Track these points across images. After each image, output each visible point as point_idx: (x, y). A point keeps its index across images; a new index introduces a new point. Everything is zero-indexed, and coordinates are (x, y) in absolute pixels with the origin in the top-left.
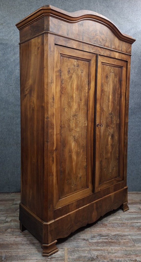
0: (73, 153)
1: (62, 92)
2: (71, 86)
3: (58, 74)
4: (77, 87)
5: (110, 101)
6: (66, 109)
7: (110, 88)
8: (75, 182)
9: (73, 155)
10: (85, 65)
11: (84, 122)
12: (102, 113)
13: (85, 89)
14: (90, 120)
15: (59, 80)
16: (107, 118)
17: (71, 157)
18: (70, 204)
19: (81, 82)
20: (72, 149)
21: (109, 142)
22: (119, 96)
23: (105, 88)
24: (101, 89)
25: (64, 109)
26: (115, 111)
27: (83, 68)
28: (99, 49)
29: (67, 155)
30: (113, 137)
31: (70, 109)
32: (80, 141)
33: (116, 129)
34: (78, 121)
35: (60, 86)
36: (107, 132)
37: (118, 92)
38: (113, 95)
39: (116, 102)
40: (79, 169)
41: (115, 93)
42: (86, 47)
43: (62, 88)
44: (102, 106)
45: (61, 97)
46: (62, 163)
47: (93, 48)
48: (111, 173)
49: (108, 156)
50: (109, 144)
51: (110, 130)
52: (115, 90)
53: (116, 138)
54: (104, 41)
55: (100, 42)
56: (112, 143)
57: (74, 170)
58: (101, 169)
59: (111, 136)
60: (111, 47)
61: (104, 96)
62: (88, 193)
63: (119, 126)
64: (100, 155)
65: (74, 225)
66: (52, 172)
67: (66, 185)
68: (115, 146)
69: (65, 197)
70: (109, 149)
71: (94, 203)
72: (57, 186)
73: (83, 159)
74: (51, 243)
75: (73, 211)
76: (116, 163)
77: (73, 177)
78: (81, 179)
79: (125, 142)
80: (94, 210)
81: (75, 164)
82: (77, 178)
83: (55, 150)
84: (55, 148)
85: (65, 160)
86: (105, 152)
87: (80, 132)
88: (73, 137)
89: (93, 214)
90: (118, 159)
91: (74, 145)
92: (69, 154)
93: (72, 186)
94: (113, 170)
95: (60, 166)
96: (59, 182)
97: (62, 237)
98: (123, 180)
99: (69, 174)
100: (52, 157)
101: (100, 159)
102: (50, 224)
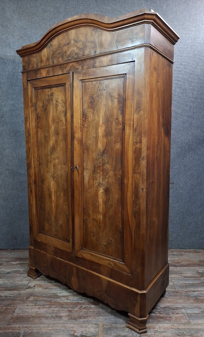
0: (52, 193)
2: (46, 119)
3: (32, 108)
5: (100, 135)
7: (99, 116)
8: (56, 226)
9: (52, 196)
10: (59, 91)
11: (64, 160)
12: (85, 152)
13: (62, 121)
16: (94, 160)
17: (50, 196)
18: (48, 245)
19: (57, 113)
20: (52, 188)
21: (99, 197)
22: (120, 127)
23: (89, 116)
24: (82, 118)
25: (42, 144)
26: (112, 152)
27: (58, 95)
28: (74, 64)
29: (46, 193)
30: (107, 191)
31: (47, 144)
32: (60, 182)
33: (115, 180)
34: (56, 158)
35: (35, 120)
36: (95, 181)
37: (117, 121)
38: (105, 125)
39: (113, 136)
40: (60, 214)
41: (110, 123)
42: (57, 70)
43: (38, 122)
44: (85, 142)
45: (37, 132)
46: (42, 199)
47: (65, 68)
48: (105, 246)
49: (99, 217)
50: (99, 200)
51: (101, 181)
52: (109, 117)
53: (116, 195)
54: (81, 50)
55: (77, 54)
56: (105, 200)
57: (54, 212)
58: (86, 230)
59: (103, 189)
60: (95, 51)
61: (87, 128)
62: (69, 248)
63: (122, 176)
64: (84, 210)
65: (50, 269)
66: (31, 202)
67: (46, 223)
68: (113, 208)
69: (44, 234)
70: (100, 208)
71: (73, 266)
72: (37, 218)
73: (64, 204)
74: (31, 266)
75: (51, 255)
76: (117, 236)
77: (53, 219)
78: (62, 227)
79: (134, 209)
80: (73, 274)
81: (55, 206)
82: (57, 223)
83: (34, 183)
84: (34, 181)
85: (44, 197)
86: (91, 209)
87: (59, 172)
88: (52, 175)
89: (73, 279)
90: (120, 232)
91: (53, 184)
92: (49, 192)
93: (53, 229)
94: (109, 244)
95: (39, 200)
96: (39, 216)
97: (40, 271)
98: (132, 274)
99: (49, 213)
100: (30, 188)
101: (84, 216)
102: (30, 249)
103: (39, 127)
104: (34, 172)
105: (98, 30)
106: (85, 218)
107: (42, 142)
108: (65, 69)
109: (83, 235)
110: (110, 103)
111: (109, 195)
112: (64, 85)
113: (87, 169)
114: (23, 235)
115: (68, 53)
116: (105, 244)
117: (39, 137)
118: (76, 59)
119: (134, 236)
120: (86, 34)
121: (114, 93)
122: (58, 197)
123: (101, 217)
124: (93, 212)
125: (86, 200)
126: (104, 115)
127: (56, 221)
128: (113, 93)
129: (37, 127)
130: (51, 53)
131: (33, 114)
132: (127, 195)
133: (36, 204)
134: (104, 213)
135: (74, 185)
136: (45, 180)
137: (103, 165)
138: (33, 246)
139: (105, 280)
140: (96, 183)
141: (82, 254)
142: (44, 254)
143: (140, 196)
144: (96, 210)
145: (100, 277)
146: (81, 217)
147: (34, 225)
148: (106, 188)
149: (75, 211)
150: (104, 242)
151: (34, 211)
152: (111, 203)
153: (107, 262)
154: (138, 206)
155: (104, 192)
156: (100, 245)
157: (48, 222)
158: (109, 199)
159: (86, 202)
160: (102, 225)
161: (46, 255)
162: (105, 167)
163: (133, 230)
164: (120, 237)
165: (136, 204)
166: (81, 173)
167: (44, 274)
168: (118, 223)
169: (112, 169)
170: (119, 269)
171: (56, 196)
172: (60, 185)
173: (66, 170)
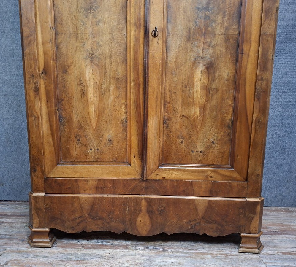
0: (89, 89)
8: (98, 145)
9: (89, 93)
11: (118, 24)
12: (173, 5)
14: (133, 21)
17: (83, 93)
18: (81, 180)
20: (88, 79)
21: (195, 80)
29: (74, 90)
30: (210, 68)
32: (107, 65)
33: (226, 49)
34: (100, 21)
36: (189, 54)
40: (106, 122)
46: (63, 102)
48: (201, 152)
49: (193, 112)
50: (195, 85)
51: (201, 52)
56: (206, 82)
57: (94, 121)
58: (168, 136)
59: (204, 65)
62: (129, 174)
63: (238, 42)
64: (165, 105)
65: (88, 219)
66: (35, 111)
67: (75, 144)
68: (219, 94)
69: (70, 164)
70: (195, 97)
71: (141, 199)
72: (51, 140)
73: (116, 104)
74: (38, 228)
75: (88, 195)
76: (222, 133)
77: (91, 134)
78: (111, 144)
79: (258, 87)
80: (140, 211)
81: (95, 111)
82: (101, 138)
83: (42, 73)
84: (41, 69)
85: (69, 98)
86: (180, 102)
87: (107, 47)
88: (88, 55)
89: (140, 219)
90: (229, 127)
91: (91, 72)
92: (80, 88)
93: (90, 151)
94: (209, 147)
95: (57, 105)
96: (55, 134)
97: (62, 230)
98: (246, 180)
99: (80, 126)
100: (35, 83)
101: (166, 114)
102: (36, 198)
104: (42, 50)
106: (166, 118)
109: (163, 145)
111: (214, 73)
113: (174, 35)
114: (13, 180)
116: (202, 149)
119: (255, 126)
122: (102, 93)
123: (196, 111)
124: (182, 105)
125: (170, 88)
127: (99, 136)
132: (246, 69)
133: (49, 114)
134: (203, 103)
135: (150, 65)
136: (71, 66)
137: (207, 26)
138: (42, 191)
139: (204, 200)
140: (191, 57)
141: (160, 173)
142: (74, 197)
143: (269, 66)
144: (188, 102)
145: (194, 200)
146: (160, 116)
147: (44, 153)
148: (208, 64)
149: (149, 110)
150: (200, 147)
151: (45, 127)
152: (216, 86)
153: (206, 174)
154: (264, 82)
155: (206, 71)
156: (192, 153)
157: (78, 142)
158: (213, 81)
159: (170, 92)
160: (198, 123)
161: (78, 198)
162: (209, 29)
163: (254, 118)
164: (228, 135)
165: (262, 79)
166: (163, 42)
167: (74, 232)
168: (226, 115)
169: (222, 31)
170: (225, 180)
171: (98, 92)
172: (109, 71)
173: (123, 41)
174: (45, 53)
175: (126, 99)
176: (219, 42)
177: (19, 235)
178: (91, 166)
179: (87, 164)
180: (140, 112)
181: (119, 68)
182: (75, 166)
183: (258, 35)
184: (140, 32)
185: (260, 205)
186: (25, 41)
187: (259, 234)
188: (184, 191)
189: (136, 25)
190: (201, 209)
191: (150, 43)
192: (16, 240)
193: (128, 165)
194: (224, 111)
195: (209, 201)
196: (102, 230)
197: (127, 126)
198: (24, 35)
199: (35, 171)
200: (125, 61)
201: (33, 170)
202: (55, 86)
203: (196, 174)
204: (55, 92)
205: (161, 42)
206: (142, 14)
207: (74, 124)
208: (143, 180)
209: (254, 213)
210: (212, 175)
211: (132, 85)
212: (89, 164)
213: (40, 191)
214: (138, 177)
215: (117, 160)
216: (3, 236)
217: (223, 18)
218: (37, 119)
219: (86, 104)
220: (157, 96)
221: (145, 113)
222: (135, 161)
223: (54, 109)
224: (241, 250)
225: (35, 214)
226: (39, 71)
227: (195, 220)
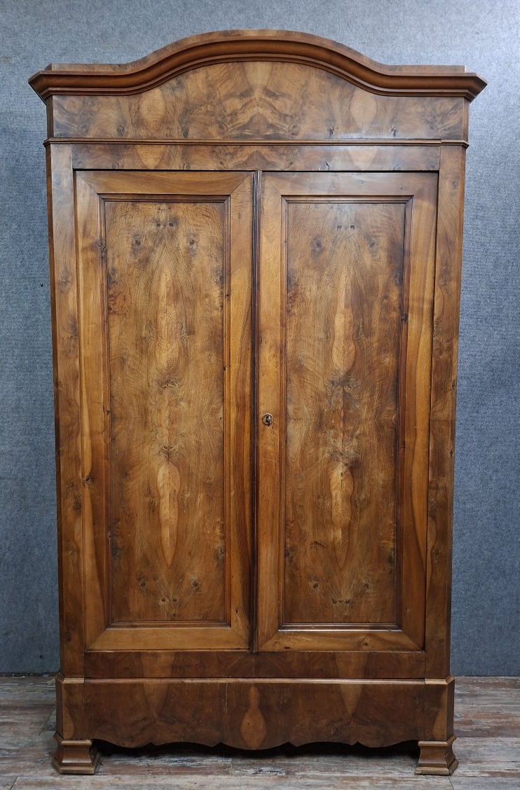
0: (162, 501)
1: (109, 309)
2: (148, 287)
3: (90, 255)
4: (172, 293)
5: (337, 334)
6: (130, 359)
7: (335, 288)
8: (175, 593)
9: (162, 508)
10: (203, 215)
11: (211, 403)
12: (294, 378)
13: (207, 296)
14: (233, 400)
15: (96, 271)
16: (319, 397)
17: (154, 509)
18: (147, 654)
19: (192, 274)
20: (161, 485)
21: (333, 487)
22: (394, 315)
23: (305, 289)
24: (285, 291)
25: (123, 361)
26: (370, 373)
27: (197, 225)
28: (265, 150)
29: (138, 502)
30: (355, 468)
31: (145, 361)
32: (192, 465)
33: (379, 440)
34: (182, 399)
35: (102, 292)
36: (321, 449)
37: (385, 301)
38: (352, 311)
39: (375, 338)
40: (190, 554)
41: (365, 306)
42: (202, 156)
43: (112, 296)
44: (294, 352)
45: (106, 325)
46: (119, 523)
47: (233, 155)
48: (347, 602)
49: (332, 537)
50: (334, 494)
51: (339, 444)
52: (364, 292)
53: (379, 475)
54: (288, 119)
55: (272, 126)
56: (350, 491)
57: (169, 553)
58: (292, 577)
59: (346, 465)
60: (331, 132)
61: (300, 316)
62: (227, 642)
63: (396, 430)
64: (286, 525)
65: (158, 723)
66: (74, 541)
67: (136, 591)
68: (373, 507)
69: (128, 627)
70: (334, 513)
71: (248, 686)
72: (98, 586)
73: (206, 524)
74: (72, 739)
75: (158, 681)
76: (380, 571)
77: (163, 574)
78: (197, 590)
79: (432, 499)
80: (248, 705)
81: (171, 536)
82: (180, 581)
83: (87, 480)
84: (87, 474)
85: (129, 516)
86: (310, 520)
87: (193, 436)
88: (162, 449)
89: (247, 721)
90: (390, 560)
91: (168, 475)
92: (148, 500)
93: (161, 603)
94: (360, 594)
95: (109, 528)
96: (105, 576)
97: (113, 742)
98: (423, 648)
99: (146, 561)
100: (75, 497)
101: (288, 541)
102: (69, 686)
103: (115, 312)
104: (89, 444)
105: (343, 82)
106: (288, 546)
107: (125, 357)
108: (229, 157)
110: (367, 260)
111: (362, 476)
112: (221, 199)
113: (297, 420)
115: (243, 119)
116: (349, 597)
117: (114, 343)
118: (268, 137)
119: (432, 561)
120: (303, 84)
121: (379, 236)
122: (183, 508)
123: (337, 535)
124: (314, 526)
125: (293, 499)
126: (349, 287)
127: (177, 576)
128: (376, 236)
129: (109, 311)
130: (180, 107)
131: (91, 271)
132: (412, 471)
133: (96, 543)
134: (348, 522)
135: (260, 465)
136: (134, 466)
137: (346, 407)
138: (80, 674)
139: (354, 685)
140: (324, 452)
141: (281, 640)
142: (134, 685)
143: (447, 469)
144: (323, 520)
145: (338, 685)
146: (279, 544)
147: (85, 608)
148: (352, 462)
149: (261, 533)
150: (346, 595)
151: (88, 565)
152: (366, 496)
153: (357, 640)
154: (441, 492)
155: (349, 473)
156: (334, 605)
157: (141, 588)
158: (361, 487)
159: (294, 505)
160: (341, 554)
161: (141, 685)
162: (351, 411)
163: (429, 548)
164: (391, 572)
165: (437, 488)
166: (281, 431)
167: (133, 746)
168: (384, 541)
169: (371, 415)
170: (388, 649)
171: (177, 506)
172: (195, 472)
173: (218, 428)
174: (94, 449)
175: (223, 516)
176: (367, 431)
177: (33, 751)
178: (163, 630)
179: (156, 626)
180: (246, 537)
181: (212, 468)
182: (137, 629)
183: (427, 421)
184: (244, 416)
185: (447, 690)
186: (62, 432)
187: (449, 741)
188: (322, 670)
189: (238, 406)
190: (351, 701)
191: (261, 433)
192: (30, 760)
193: (226, 626)
194: (381, 535)
195: (364, 686)
196: (182, 740)
197: (224, 561)
198: (61, 423)
199: (69, 640)
200: (222, 457)
201: (65, 637)
202: (107, 499)
203: (341, 640)
204: (107, 509)
205: (277, 432)
206: (248, 389)
207: (136, 558)
208: (251, 653)
209: (439, 705)
210: (368, 640)
211: (232, 493)
212: (160, 626)
213: (76, 674)
214: (244, 647)
215: (208, 619)
216: (4, 752)
217: (372, 395)
218: (76, 553)
219: (157, 525)
220: (273, 513)
221: (253, 540)
222: (238, 618)
223: (104, 535)
224: (420, 770)
225: (68, 715)
226: (83, 476)
227: (341, 720)
